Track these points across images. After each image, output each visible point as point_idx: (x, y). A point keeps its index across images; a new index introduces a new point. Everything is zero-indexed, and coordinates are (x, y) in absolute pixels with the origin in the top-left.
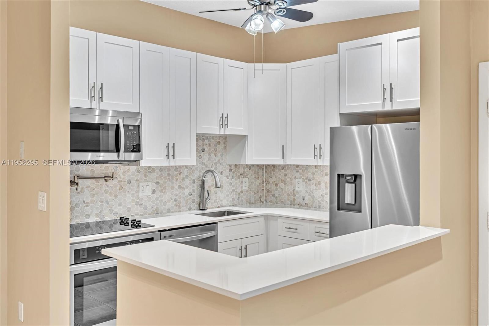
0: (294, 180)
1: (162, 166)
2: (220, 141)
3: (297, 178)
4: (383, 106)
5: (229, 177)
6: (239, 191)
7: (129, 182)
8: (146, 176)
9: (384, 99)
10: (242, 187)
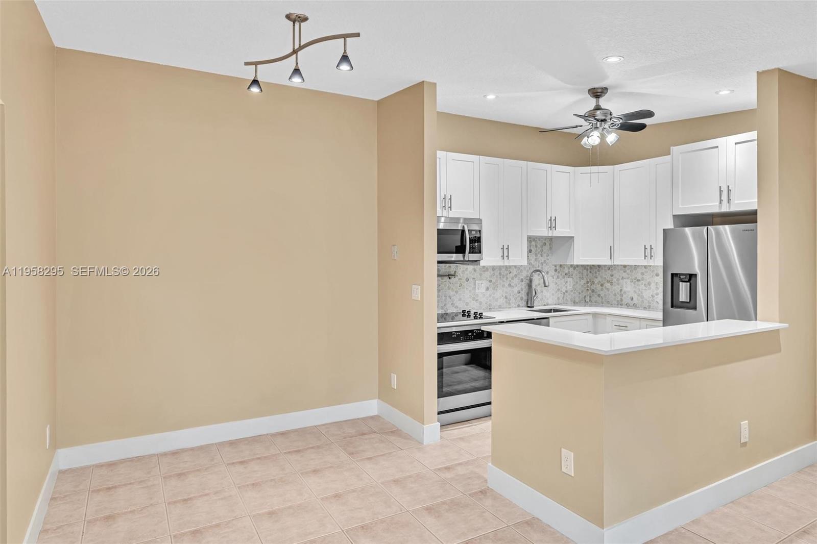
0: (621, 281)
1: (494, 266)
2: (546, 242)
3: (625, 279)
4: (720, 207)
5: (555, 277)
6: (564, 290)
7: (467, 280)
8: (481, 275)
9: (721, 201)
10: (566, 287)
